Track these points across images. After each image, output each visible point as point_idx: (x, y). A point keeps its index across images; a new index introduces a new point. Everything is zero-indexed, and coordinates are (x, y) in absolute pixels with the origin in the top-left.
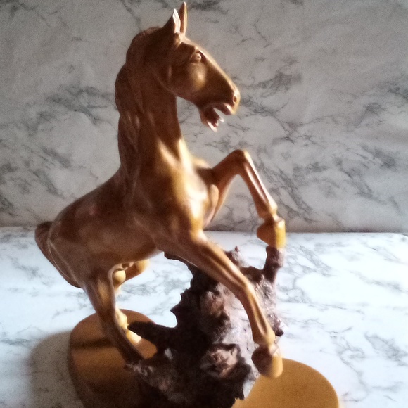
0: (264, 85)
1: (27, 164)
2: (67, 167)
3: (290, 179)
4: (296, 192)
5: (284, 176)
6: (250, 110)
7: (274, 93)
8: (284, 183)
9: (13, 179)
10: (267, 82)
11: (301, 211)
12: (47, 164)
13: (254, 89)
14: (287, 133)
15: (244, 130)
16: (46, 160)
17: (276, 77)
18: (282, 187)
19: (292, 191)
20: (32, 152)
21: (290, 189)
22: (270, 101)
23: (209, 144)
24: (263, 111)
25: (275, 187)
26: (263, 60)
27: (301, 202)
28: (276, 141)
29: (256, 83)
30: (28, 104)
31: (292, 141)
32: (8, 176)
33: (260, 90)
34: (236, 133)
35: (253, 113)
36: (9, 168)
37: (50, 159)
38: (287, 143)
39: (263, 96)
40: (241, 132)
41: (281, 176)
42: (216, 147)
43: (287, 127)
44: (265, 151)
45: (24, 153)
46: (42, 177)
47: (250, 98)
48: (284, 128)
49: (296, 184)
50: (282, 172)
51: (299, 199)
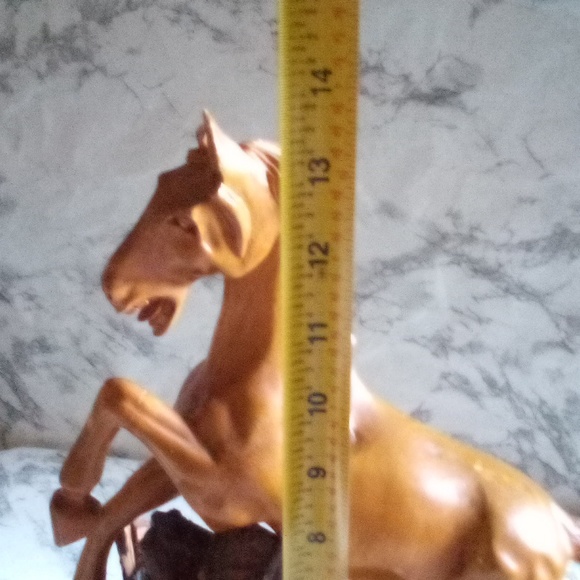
0: (528, 246)
1: (77, 341)
2: (146, 354)
3: (556, 417)
4: (566, 440)
5: (546, 410)
6: (498, 287)
7: (547, 262)
8: (544, 423)
9: (47, 366)
10: (536, 242)
11: (573, 477)
12: (111, 344)
13: (509, 251)
14: (563, 335)
15: (480, 320)
16: (110, 338)
17: (555, 234)
18: (541, 428)
19: (560, 438)
20: (88, 321)
21: (555, 434)
22: (537, 276)
23: (412, 340)
24: (522, 291)
25: (527, 427)
26: (533, 201)
27: (574, 460)
28: (539, 348)
29: (515, 240)
30: (90, 240)
31: (571, 351)
32: (38, 359)
33: (521, 255)
34: (466, 326)
35: (501, 292)
36: (43, 346)
37: (118, 336)
38: (560, 353)
39: (524, 265)
40: (474, 326)
41: (540, 409)
42: (425, 346)
43: (563, 324)
44: (516, 363)
45: (72, 323)
46: (100, 367)
47: (500, 265)
48: (557, 325)
49: (567, 426)
50: (543, 402)
51: (571, 454)
